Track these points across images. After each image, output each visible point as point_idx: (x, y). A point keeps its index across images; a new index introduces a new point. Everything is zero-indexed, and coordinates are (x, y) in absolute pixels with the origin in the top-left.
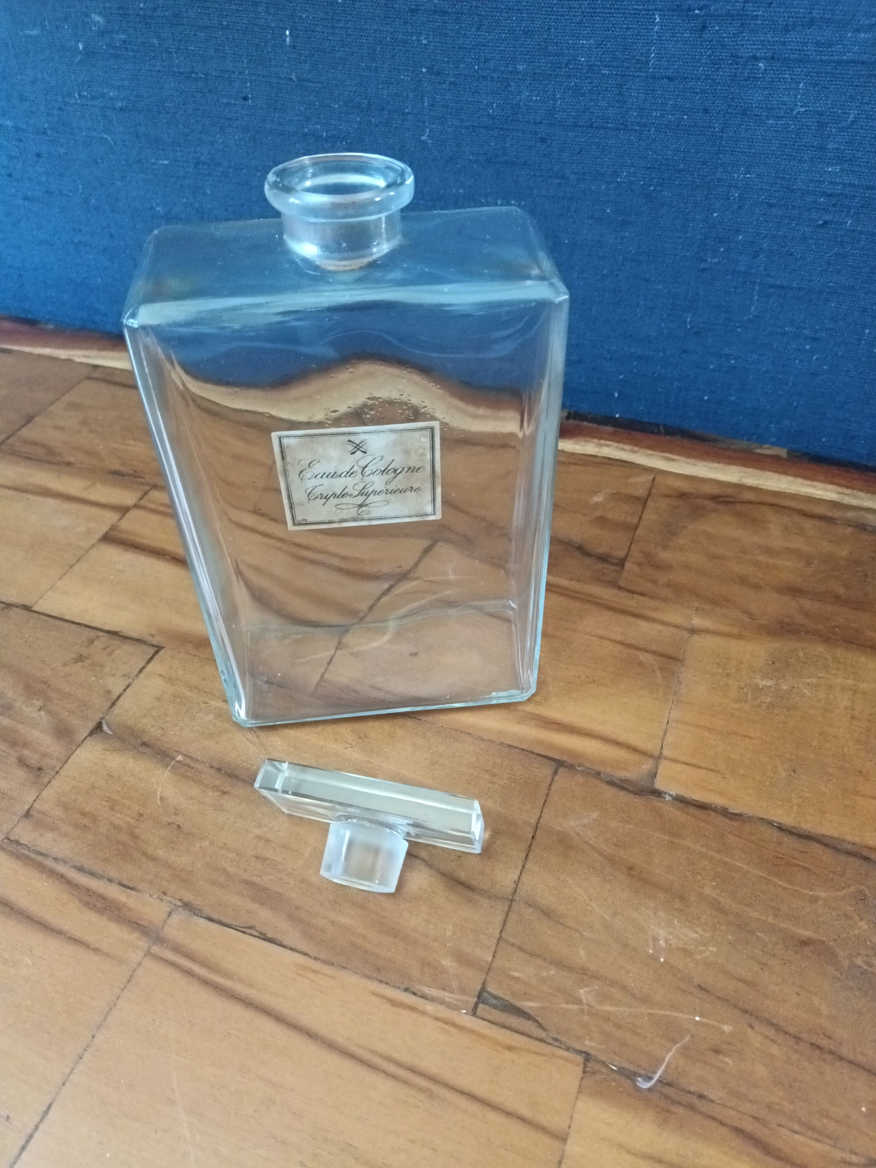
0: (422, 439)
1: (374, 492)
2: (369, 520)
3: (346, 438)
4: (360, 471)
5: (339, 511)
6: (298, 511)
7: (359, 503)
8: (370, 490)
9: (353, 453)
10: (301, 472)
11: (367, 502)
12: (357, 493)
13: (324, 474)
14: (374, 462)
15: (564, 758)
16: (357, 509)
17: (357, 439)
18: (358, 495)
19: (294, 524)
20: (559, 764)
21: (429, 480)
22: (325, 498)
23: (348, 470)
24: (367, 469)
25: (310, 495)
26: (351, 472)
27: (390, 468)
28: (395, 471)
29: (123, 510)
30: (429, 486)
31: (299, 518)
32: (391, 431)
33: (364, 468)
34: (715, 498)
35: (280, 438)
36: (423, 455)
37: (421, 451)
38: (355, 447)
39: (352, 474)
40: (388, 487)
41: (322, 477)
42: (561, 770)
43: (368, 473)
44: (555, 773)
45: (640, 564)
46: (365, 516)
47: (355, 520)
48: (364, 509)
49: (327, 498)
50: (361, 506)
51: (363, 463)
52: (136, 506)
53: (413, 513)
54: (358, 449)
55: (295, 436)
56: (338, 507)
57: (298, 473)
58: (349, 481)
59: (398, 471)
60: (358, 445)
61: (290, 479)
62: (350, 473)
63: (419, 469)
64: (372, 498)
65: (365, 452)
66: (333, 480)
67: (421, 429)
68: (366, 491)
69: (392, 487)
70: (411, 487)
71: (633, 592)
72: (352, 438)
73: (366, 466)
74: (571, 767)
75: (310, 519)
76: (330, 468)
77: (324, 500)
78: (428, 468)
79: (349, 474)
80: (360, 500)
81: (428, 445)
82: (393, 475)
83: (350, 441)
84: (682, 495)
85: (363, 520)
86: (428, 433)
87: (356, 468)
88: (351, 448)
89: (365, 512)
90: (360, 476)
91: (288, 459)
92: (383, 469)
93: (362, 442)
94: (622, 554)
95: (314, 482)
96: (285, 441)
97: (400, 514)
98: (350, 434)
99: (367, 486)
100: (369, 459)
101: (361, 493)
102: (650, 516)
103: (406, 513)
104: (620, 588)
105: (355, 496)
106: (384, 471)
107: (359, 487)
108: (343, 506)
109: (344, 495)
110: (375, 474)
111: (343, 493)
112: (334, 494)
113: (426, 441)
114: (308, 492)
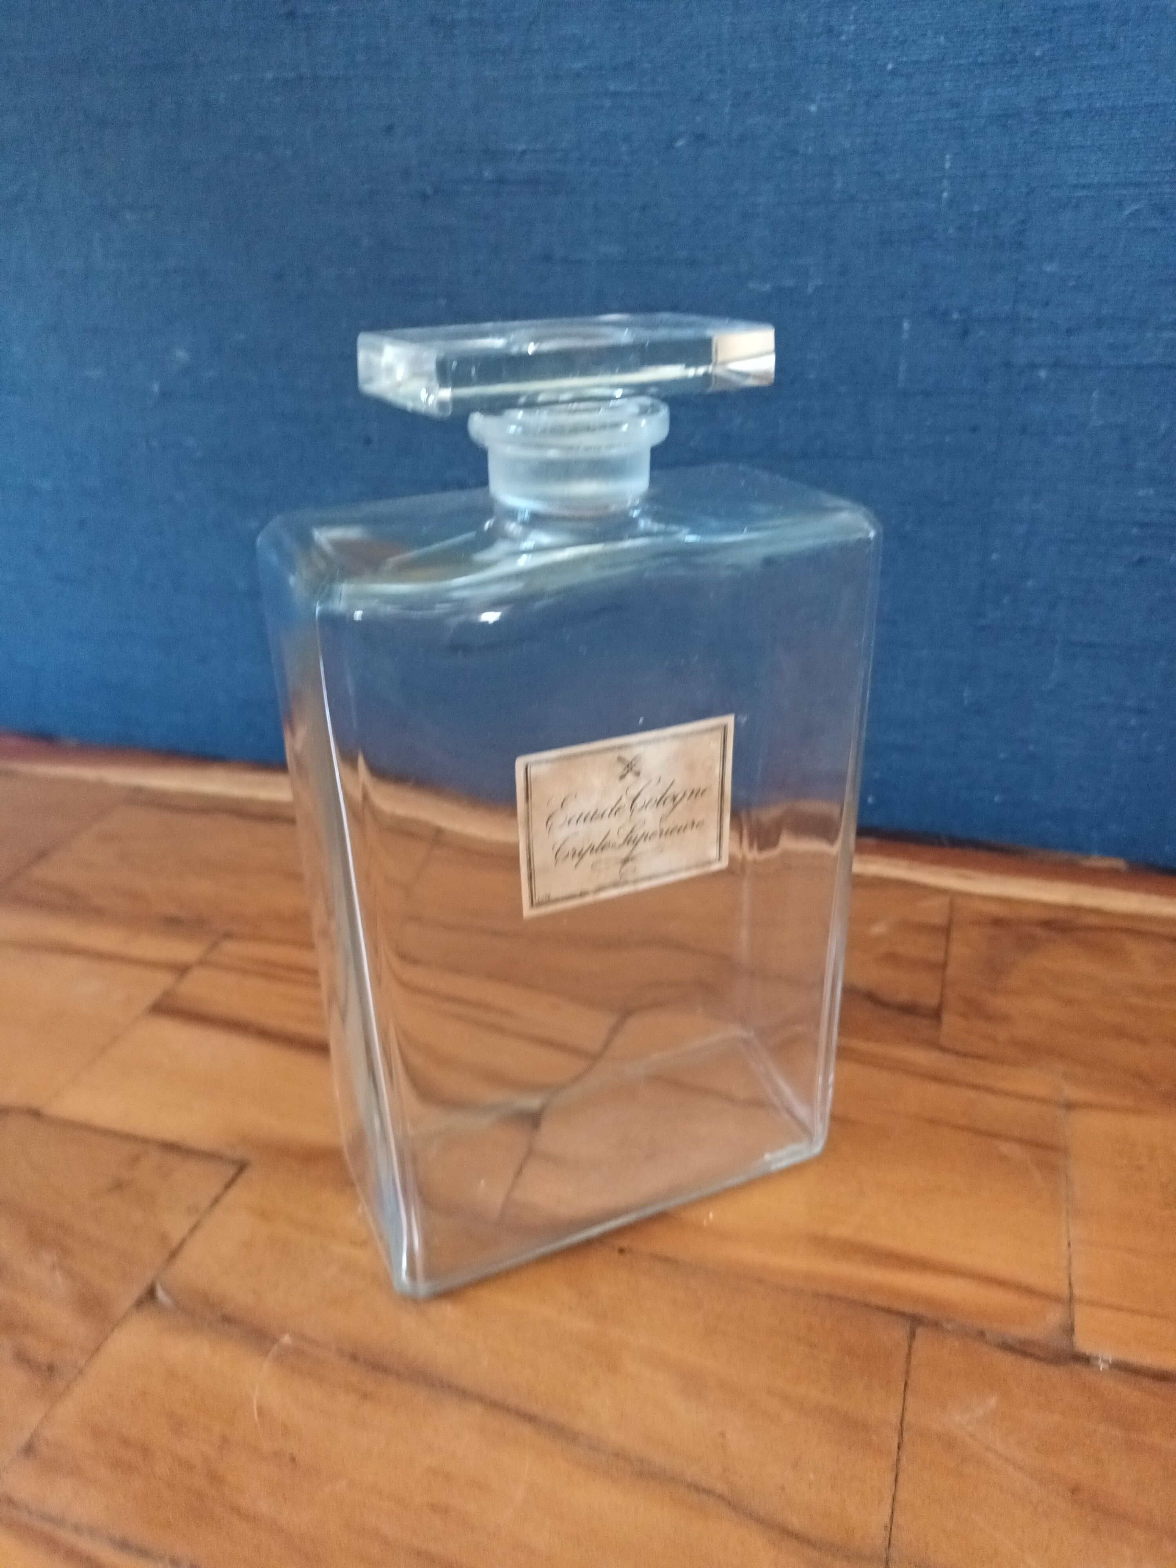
0: (712, 746)
1: (645, 836)
2: (635, 882)
3: (613, 755)
4: (629, 804)
5: (596, 873)
6: (539, 882)
7: (623, 857)
8: (640, 834)
9: (621, 778)
10: (550, 817)
11: (634, 854)
12: (622, 840)
13: (581, 815)
14: (647, 788)
15: (920, 1310)
16: (619, 867)
17: (628, 755)
18: (623, 844)
19: (532, 905)
20: (915, 1321)
22: (578, 855)
23: (613, 805)
24: (639, 799)
25: (559, 853)
26: (617, 807)
27: (668, 794)
28: (675, 798)
29: (182, 970)
31: (540, 894)
32: (675, 737)
33: (635, 799)
34: (1047, 924)
35: (527, 765)
36: (711, 769)
38: (626, 768)
39: (618, 810)
40: (663, 825)
41: (577, 821)
42: (920, 1331)
43: (640, 805)
44: (912, 1335)
45: (964, 1015)
46: (631, 878)
47: (615, 885)
48: (629, 865)
49: (581, 855)
50: (626, 861)
51: (633, 792)
52: (203, 962)
53: (693, 862)
54: (630, 771)
55: (547, 761)
56: (594, 866)
57: (546, 819)
58: (614, 823)
59: (678, 799)
60: (630, 764)
61: (533, 828)
62: (616, 811)
63: (704, 791)
64: (641, 846)
65: (638, 775)
66: (592, 823)
67: (712, 730)
68: (634, 836)
69: (668, 824)
70: (694, 823)
71: (965, 1055)
72: (622, 753)
73: (638, 796)
74: (935, 1325)
75: (555, 894)
76: (589, 807)
77: (577, 859)
78: (716, 789)
79: (614, 811)
80: (625, 851)
81: (718, 753)
83: (619, 759)
84: (998, 922)
85: (626, 883)
86: (719, 735)
87: (624, 800)
88: (620, 769)
89: (631, 871)
90: (628, 814)
91: (535, 797)
92: (659, 798)
93: (636, 759)
94: (934, 1001)
95: (566, 831)
96: (533, 770)
97: (674, 866)
98: (620, 747)
99: (636, 828)
100: (644, 783)
101: (627, 841)
102: (959, 950)
103: (683, 864)
104: (943, 1049)
105: (620, 846)
106: (660, 801)
107: (625, 832)
108: (602, 865)
109: (604, 847)
110: (648, 807)
111: (603, 844)
112: (591, 847)
113: (716, 746)
114: (556, 849)
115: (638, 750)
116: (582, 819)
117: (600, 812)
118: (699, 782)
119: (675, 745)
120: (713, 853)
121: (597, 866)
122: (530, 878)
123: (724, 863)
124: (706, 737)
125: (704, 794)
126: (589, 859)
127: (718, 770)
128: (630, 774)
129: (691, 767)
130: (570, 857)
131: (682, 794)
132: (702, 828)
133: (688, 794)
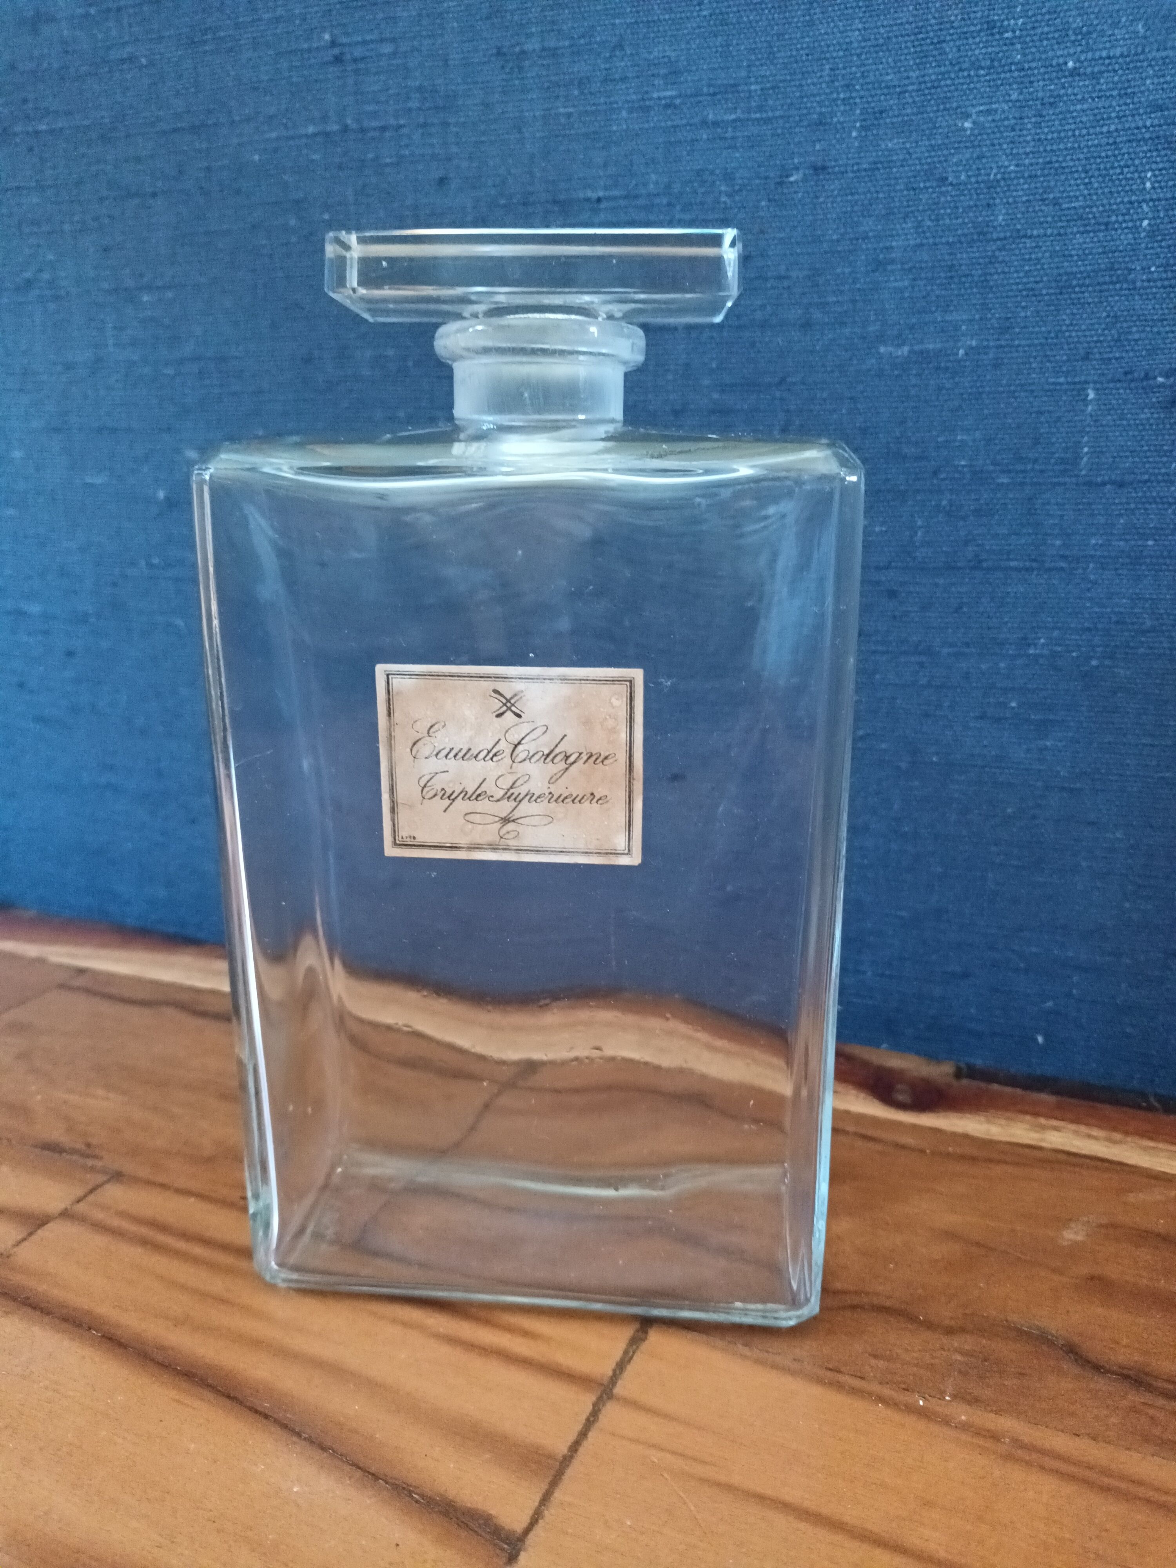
0: (613, 700)
1: (530, 796)
2: (518, 850)
3: (489, 685)
4: (508, 752)
5: (470, 826)
6: (403, 816)
7: (503, 815)
8: (523, 790)
9: (499, 716)
10: (414, 744)
11: (516, 814)
12: (502, 793)
13: (451, 750)
14: (531, 736)
16: (498, 825)
17: (507, 688)
18: (502, 798)
19: (395, 844)
21: (623, 782)
22: (449, 798)
23: (489, 748)
24: (520, 748)
25: (426, 790)
26: (495, 751)
27: (557, 751)
28: (567, 757)
30: (622, 794)
31: (404, 833)
32: (564, 679)
33: (516, 746)
35: (388, 675)
36: (613, 731)
37: (610, 723)
38: (505, 705)
39: (495, 755)
40: (553, 789)
41: (446, 756)
43: (522, 756)
46: (512, 843)
47: (494, 848)
48: (510, 826)
49: (452, 798)
50: (506, 820)
51: (514, 737)
53: (592, 847)
54: (509, 709)
55: (411, 675)
56: (468, 817)
57: (410, 745)
58: (491, 769)
59: (572, 759)
60: (508, 701)
61: (396, 754)
62: (493, 755)
63: (606, 758)
64: (526, 808)
65: (519, 716)
66: (465, 763)
67: (614, 681)
68: (516, 791)
69: (557, 789)
70: (592, 794)
72: (501, 686)
73: (519, 743)
75: (421, 838)
76: (460, 742)
77: (448, 802)
78: (622, 757)
79: (491, 755)
80: (505, 807)
81: (623, 713)
82: (563, 765)
83: (496, 691)
85: (506, 849)
86: (624, 689)
87: (503, 745)
88: (496, 704)
89: (513, 834)
90: (508, 761)
91: (397, 715)
92: (546, 752)
93: (515, 695)
95: (433, 765)
96: (396, 682)
97: (569, 845)
98: (497, 677)
99: (517, 784)
100: (525, 729)
101: (508, 796)
103: (581, 846)
105: (498, 800)
106: (548, 755)
107: (505, 783)
108: (477, 818)
109: (479, 795)
110: (533, 760)
111: (479, 792)
112: (464, 792)
113: (620, 704)
114: (422, 783)
115: (519, 686)
116: (451, 755)
117: (474, 752)
118: (599, 746)
119: (565, 690)
120: (620, 842)
121: (470, 818)
122: (393, 810)
123: (635, 859)
124: (606, 689)
125: (606, 762)
126: (461, 805)
127: (623, 736)
128: (509, 713)
129: (587, 723)
130: (438, 798)
131: (577, 755)
132: (605, 806)
133: (584, 757)
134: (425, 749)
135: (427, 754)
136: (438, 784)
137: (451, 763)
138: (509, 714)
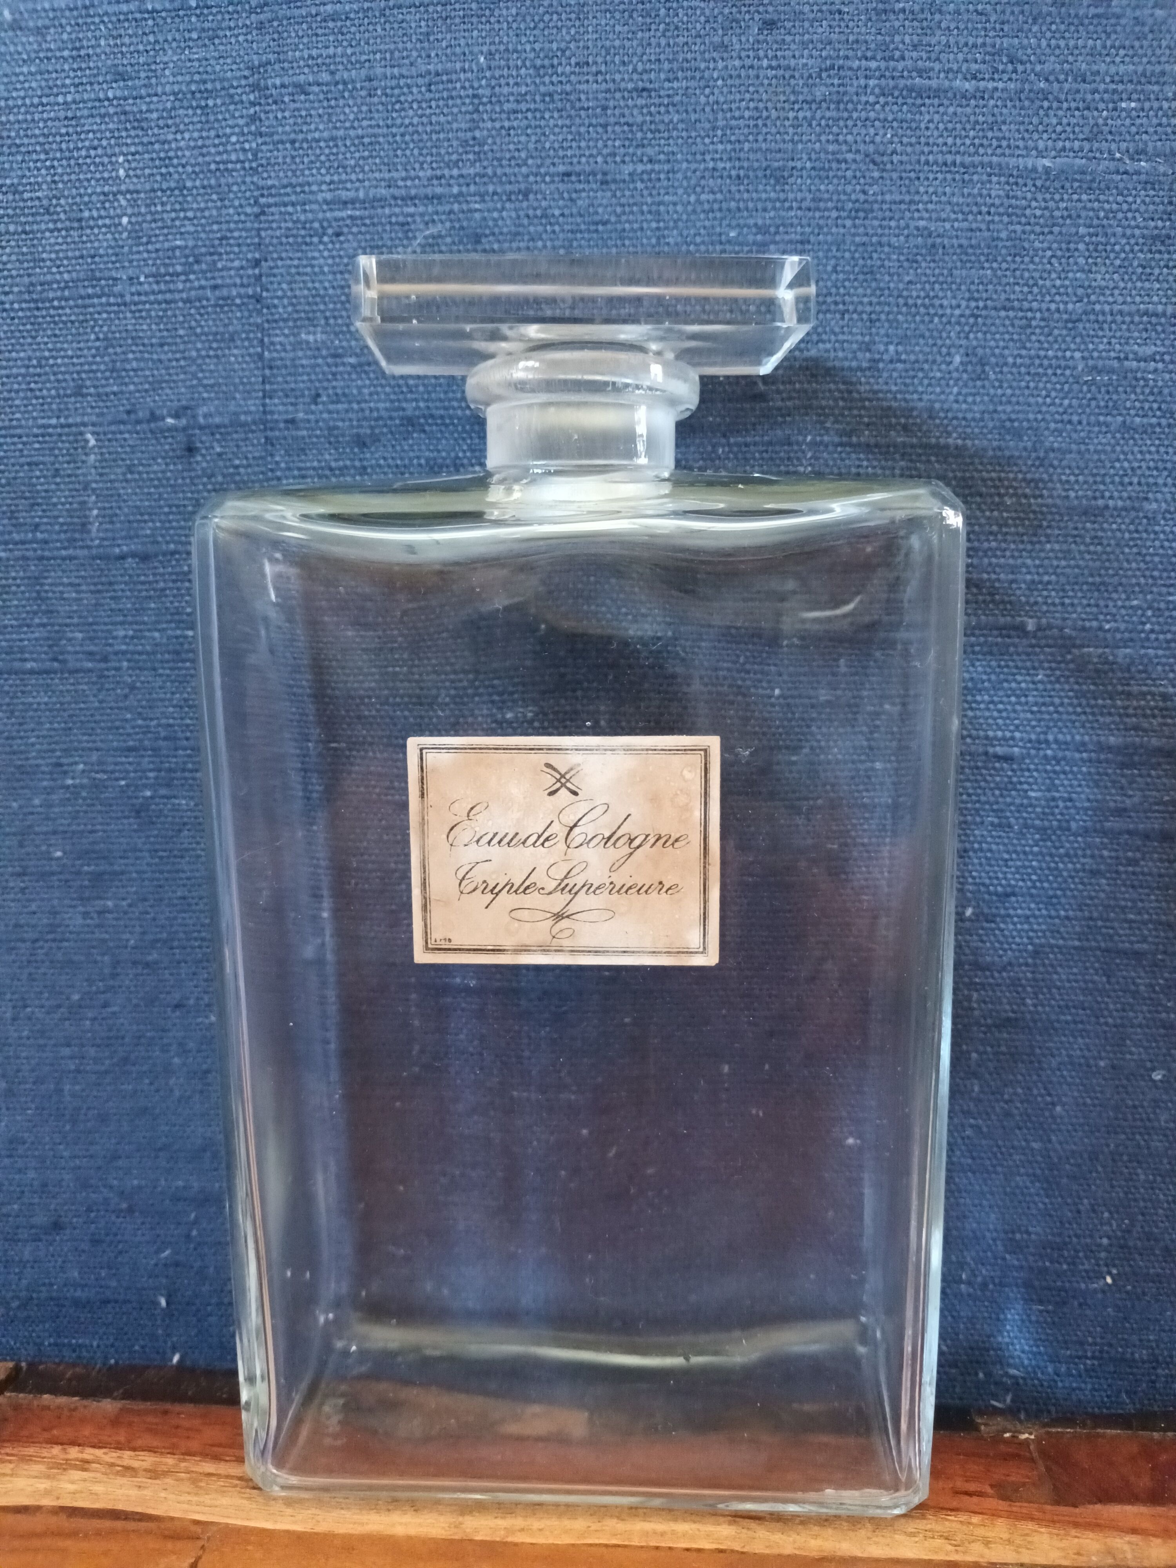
0: (685, 772)
1: (588, 887)
2: (573, 952)
3: (541, 758)
4: (562, 835)
5: (516, 924)
6: (437, 914)
7: (556, 911)
8: (580, 880)
9: (552, 794)
10: (451, 829)
11: (572, 909)
12: (554, 884)
13: (495, 834)
14: (590, 816)
16: (550, 922)
17: (561, 762)
18: (555, 890)
19: (427, 948)
21: (697, 869)
22: (491, 891)
23: (540, 831)
24: (576, 831)
25: (464, 883)
26: (546, 835)
27: (619, 833)
28: (631, 841)
30: (696, 883)
31: (437, 935)
32: (628, 750)
33: (572, 829)
35: (421, 750)
36: (686, 808)
37: (682, 800)
38: (558, 781)
39: (547, 839)
40: (614, 877)
41: (489, 843)
43: (579, 840)
46: (566, 943)
47: (545, 949)
48: (564, 923)
49: (495, 892)
50: (559, 917)
51: (569, 817)
53: (661, 946)
54: (563, 785)
55: (449, 749)
56: (513, 914)
57: (446, 831)
58: (540, 857)
59: (636, 843)
60: (563, 776)
61: (430, 842)
62: (544, 839)
63: (677, 840)
64: (583, 901)
65: (575, 793)
66: (511, 850)
67: (686, 750)
68: (571, 882)
69: (619, 879)
70: (661, 883)
72: (553, 759)
73: (575, 825)
75: (457, 942)
76: (506, 826)
77: (489, 897)
78: (696, 839)
79: (542, 840)
80: (558, 902)
81: (697, 787)
82: (626, 850)
83: (548, 765)
85: (560, 950)
86: (697, 759)
87: (555, 828)
88: (549, 781)
89: (567, 933)
90: (562, 846)
91: (431, 796)
92: (607, 835)
93: (571, 769)
95: (475, 853)
96: (431, 758)
97: (632, 943)
98: (550, 749)
99: (573, 873)
100: (583, 807)
101: (562, 888)
103: (648, 944)
105: (550, 893)
106: (609, 838)
107: (559, 873)
108: (524, 915)
109: (528, 888)
110: (592, 844)
111: (527, 883)
112: (509, 885)
113: (694, 777)
114: (460, 875)
115: (575, 758)
116: (495, 841)
117: (522, 837)
119: (629, 762)
120: (694, 939)
121: (517, 914)
122: (425, 908)
123: (711, 958)
124: (677, 760)
125: (677, 845)
126: (506, 900)
127: (697, 814)
128: (563, 790)
129: (655, 799)
130: (479, 891)
131: (643, 837)
132: (677, 896)
133: (652, 840)
134: (464, 835)
135: (466, 841)
136: (478, 876)
137: (495, 851)
138: (563, 792)
